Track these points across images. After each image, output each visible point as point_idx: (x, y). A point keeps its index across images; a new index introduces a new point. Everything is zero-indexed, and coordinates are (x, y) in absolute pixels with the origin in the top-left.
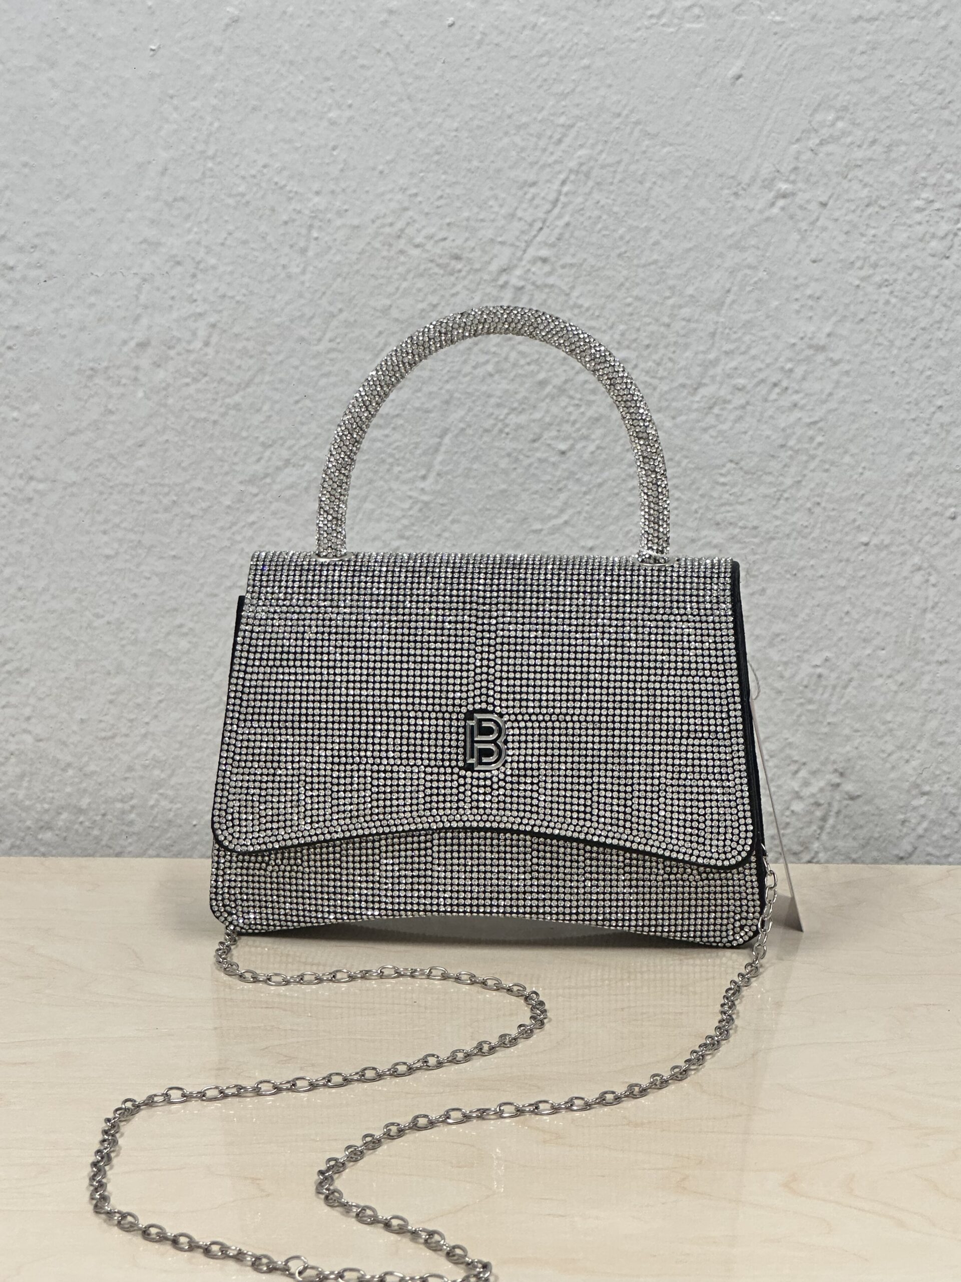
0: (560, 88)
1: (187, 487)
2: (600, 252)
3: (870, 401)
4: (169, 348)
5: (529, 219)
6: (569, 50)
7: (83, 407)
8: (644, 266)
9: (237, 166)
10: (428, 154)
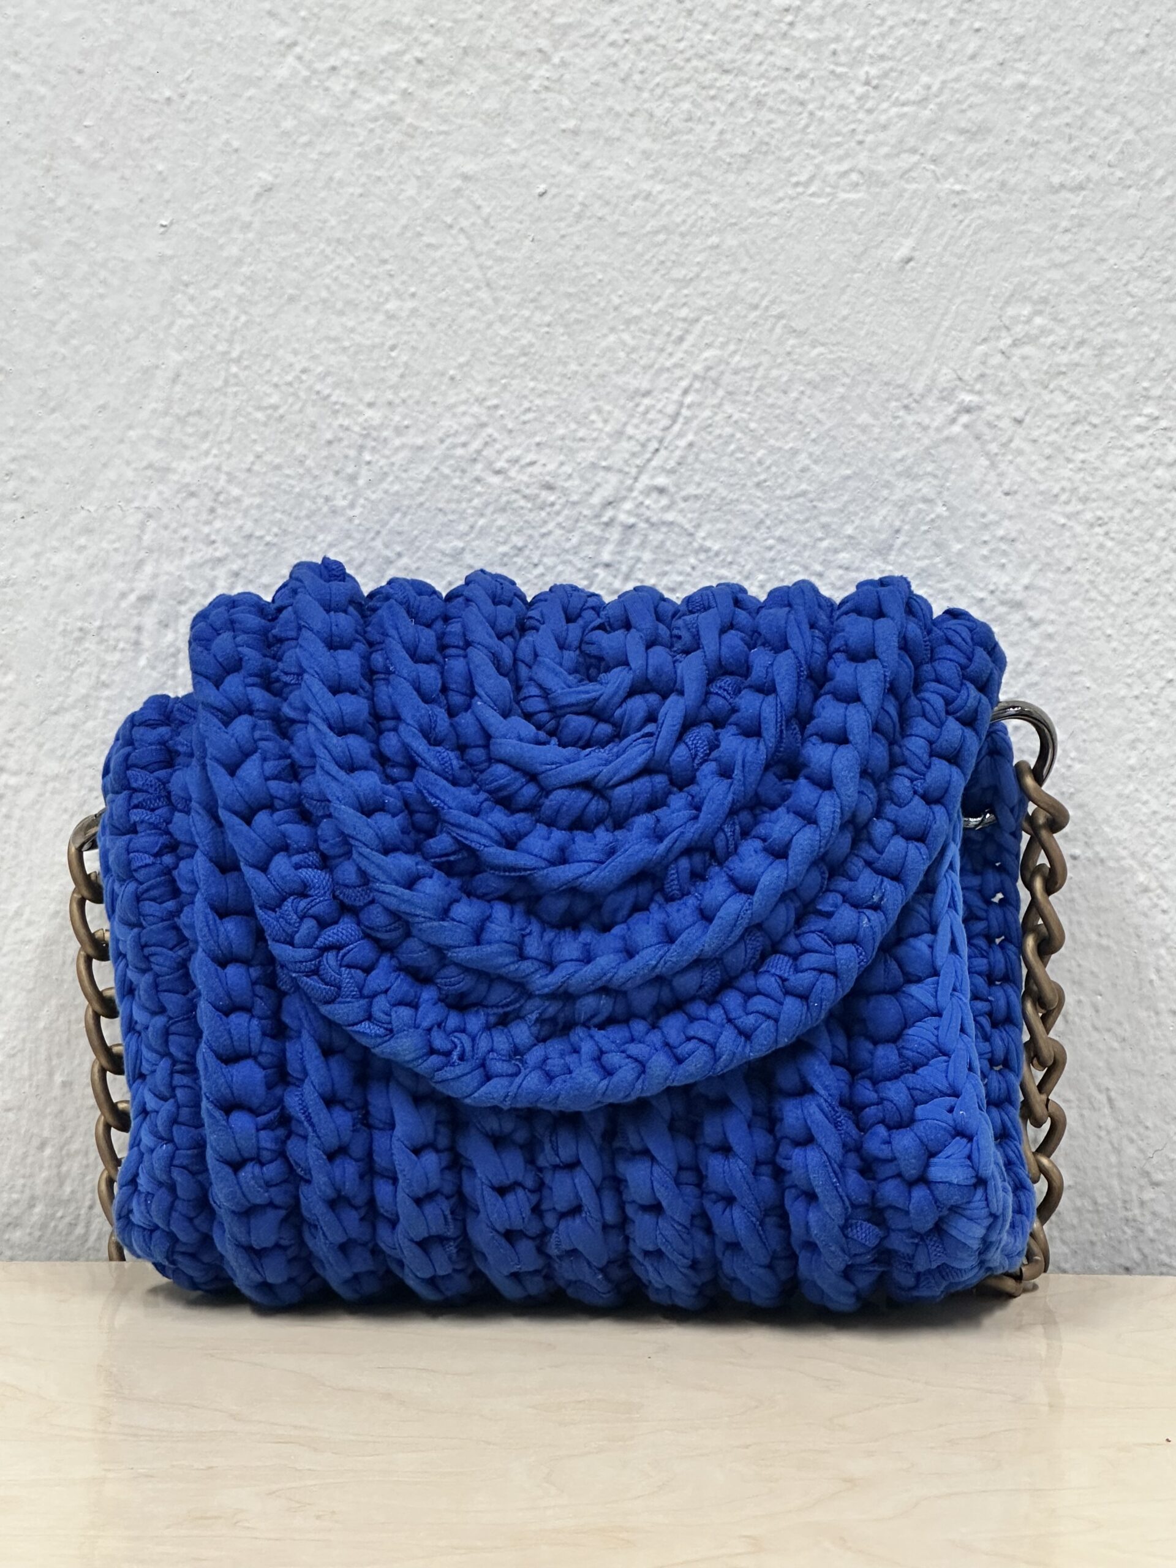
0: (679, 273)
2: (733, 480)
3: (1080, 673)
4: (180, 603)
5: (642, 438)
6: (693, 225)
7: (69, 678)
8: (789, 498)
9: (269, 371)
10: (512, 355)
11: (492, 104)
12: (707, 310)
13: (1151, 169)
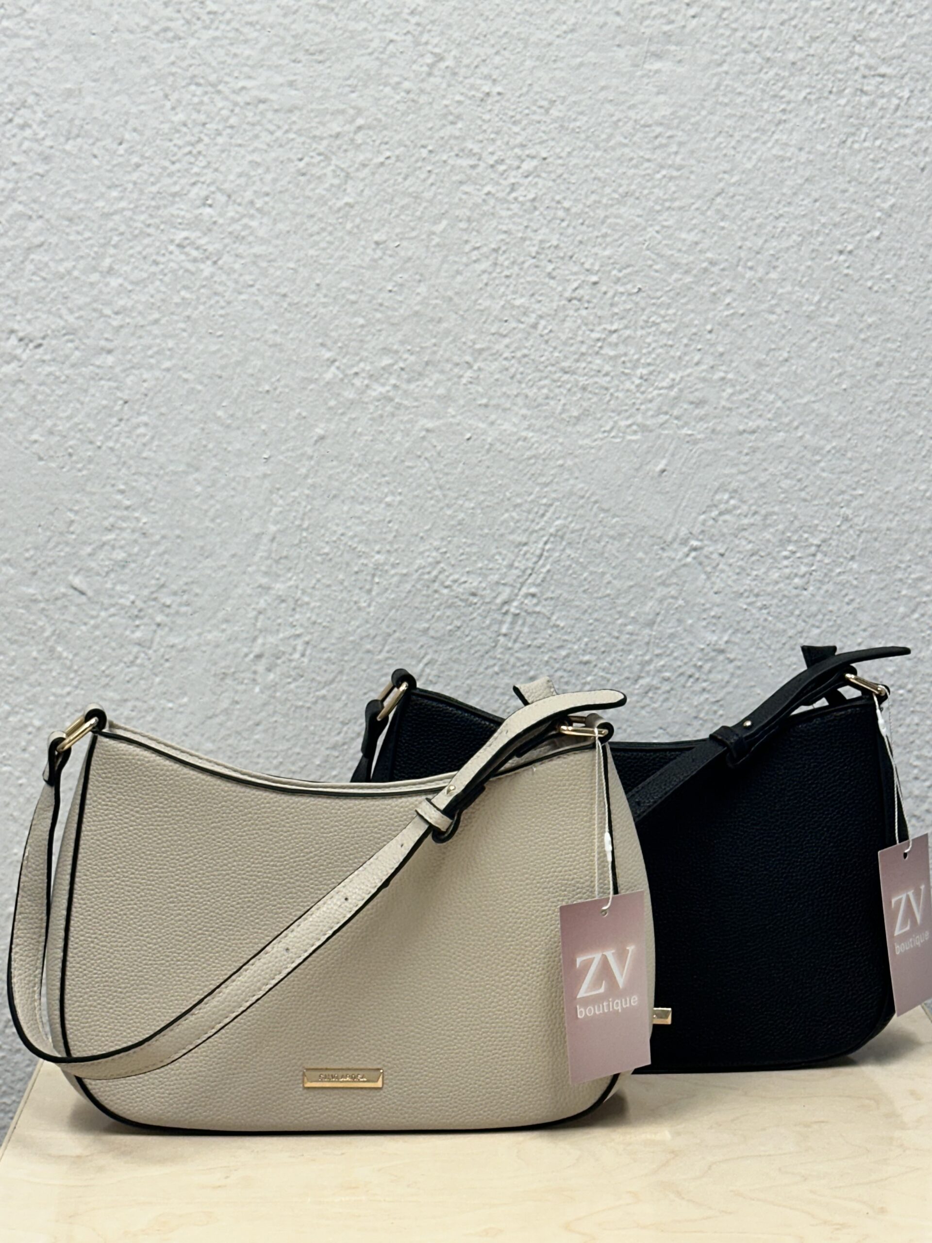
0: (543, 480)
1: (290, 752)
2: (571, 589)
3: (754, 686)
4: (278, 658)
5: (523, 568)
6: (549, 454)
7: (218, 699)
8: (600, 598)
9: (323, 535)
10: (453, 526)
11: (441, 391)
12: (557, 499)
13: (791, 421)
